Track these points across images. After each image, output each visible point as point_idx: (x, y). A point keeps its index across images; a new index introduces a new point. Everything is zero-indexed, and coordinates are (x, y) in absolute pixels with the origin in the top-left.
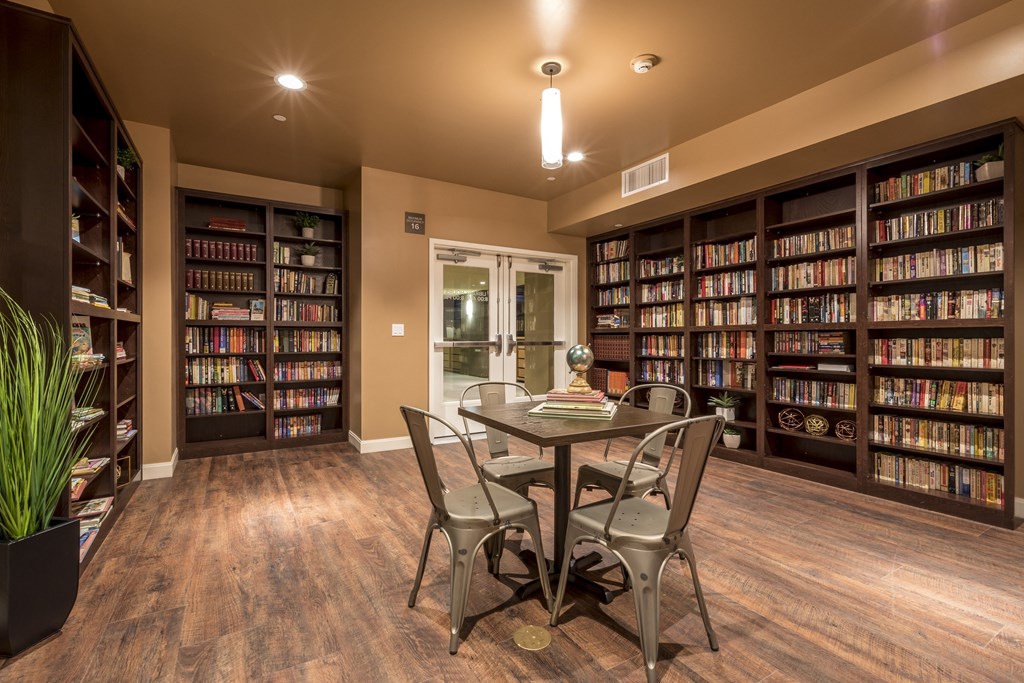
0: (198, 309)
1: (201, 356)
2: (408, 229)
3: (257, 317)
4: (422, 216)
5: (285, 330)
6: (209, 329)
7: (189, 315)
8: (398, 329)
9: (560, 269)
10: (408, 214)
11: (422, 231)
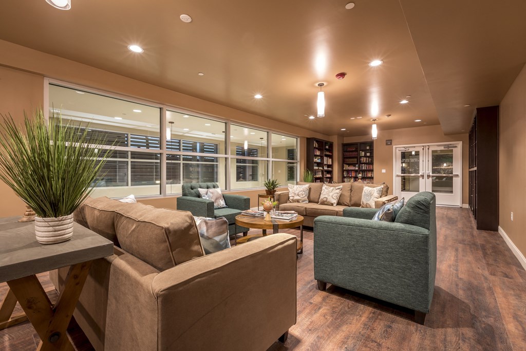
0: (346, 167)
1: (347, 177)
2: (387, 144)
3: (357, 169)
4: (391, 140)
5: (363, 171)
6: (348, 171)
7: (344, 169)
8: (384, 171)
9: (456, 147)
10: (386, 140)
11: (391, 144)
